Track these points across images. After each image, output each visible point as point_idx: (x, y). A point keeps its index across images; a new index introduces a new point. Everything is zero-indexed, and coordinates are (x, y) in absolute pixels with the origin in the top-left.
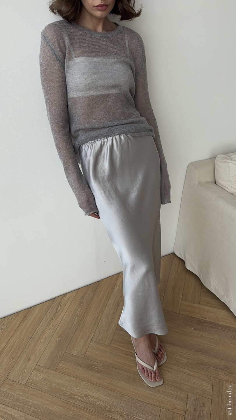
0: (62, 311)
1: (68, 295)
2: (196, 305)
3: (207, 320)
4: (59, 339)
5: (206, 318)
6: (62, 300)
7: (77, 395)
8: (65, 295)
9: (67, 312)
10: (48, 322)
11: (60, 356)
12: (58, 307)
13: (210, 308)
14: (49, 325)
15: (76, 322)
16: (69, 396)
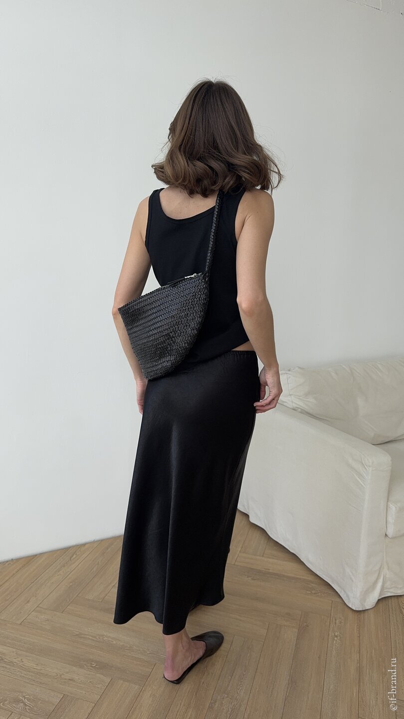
0: (78, 559)
1: (87, 546)
2: (258, 557)
3: (270, 571)
4: (71, 584)
5: (269, 570)
6: (79, 550)
7: (87, 635)
8: (84, 545)
9: (84, 561)
10: (58, 568)
11: (70, 601)
12: (73, 556)
13: (276, 561)
14: (59, 571)
15: (95, 569)
16: (76, 635)
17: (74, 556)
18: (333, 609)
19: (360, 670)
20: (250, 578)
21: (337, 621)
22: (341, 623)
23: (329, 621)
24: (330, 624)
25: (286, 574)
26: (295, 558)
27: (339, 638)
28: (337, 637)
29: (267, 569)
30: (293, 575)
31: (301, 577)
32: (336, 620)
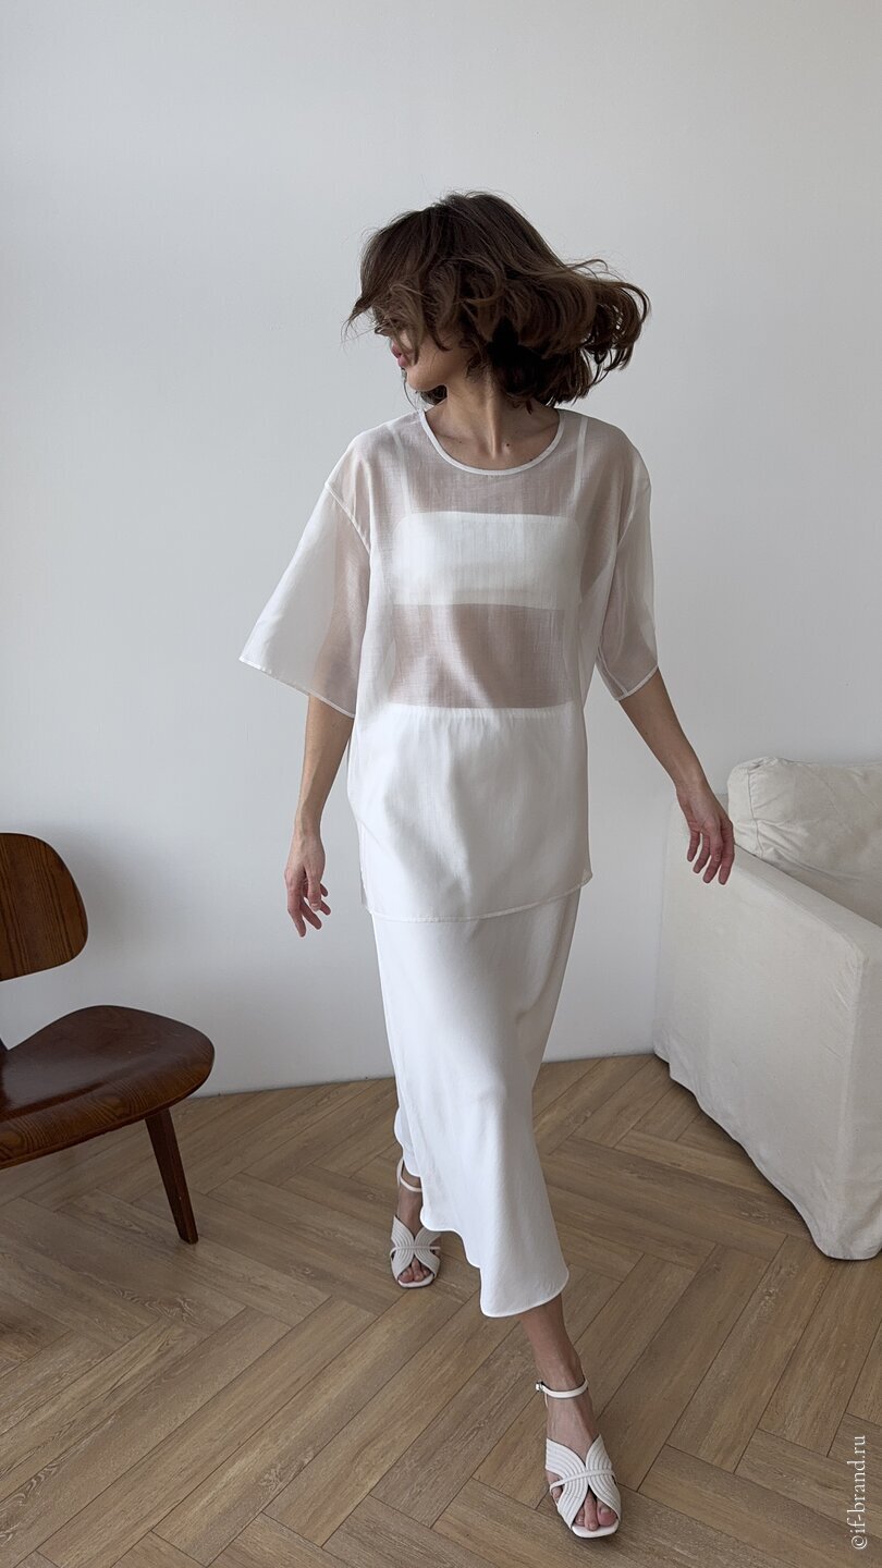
0: (330, 1106)
2: (665, 1142)
3: (681, 1168)
4: (307, 1144)
5: (679, 1165)
6: (336, 1091)
9: (340, 1109)
11: (296, 1170)
12: (322, 1099)
14: (291, 1122)
17: (326, 1100)
18: (782, 1249)
19: (792, 1358)
20: (635, 1175)
21: (782, 1272)
22: (789, 1273)
23: (765, 1268)
24: (766, 1272)
25: (711, 1178)
26: (738, 1151)
27: (773, 1298)
28: (770, 1295)
29: (674, 1164)
30: (724, 1181)
31: (741, 1187)
32: (781, 1267)
